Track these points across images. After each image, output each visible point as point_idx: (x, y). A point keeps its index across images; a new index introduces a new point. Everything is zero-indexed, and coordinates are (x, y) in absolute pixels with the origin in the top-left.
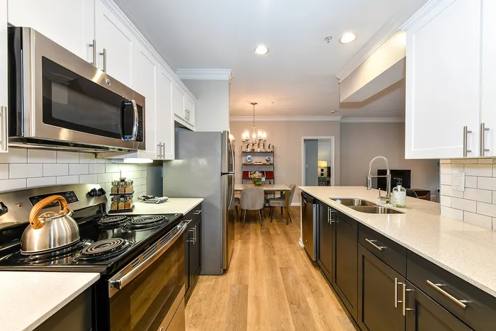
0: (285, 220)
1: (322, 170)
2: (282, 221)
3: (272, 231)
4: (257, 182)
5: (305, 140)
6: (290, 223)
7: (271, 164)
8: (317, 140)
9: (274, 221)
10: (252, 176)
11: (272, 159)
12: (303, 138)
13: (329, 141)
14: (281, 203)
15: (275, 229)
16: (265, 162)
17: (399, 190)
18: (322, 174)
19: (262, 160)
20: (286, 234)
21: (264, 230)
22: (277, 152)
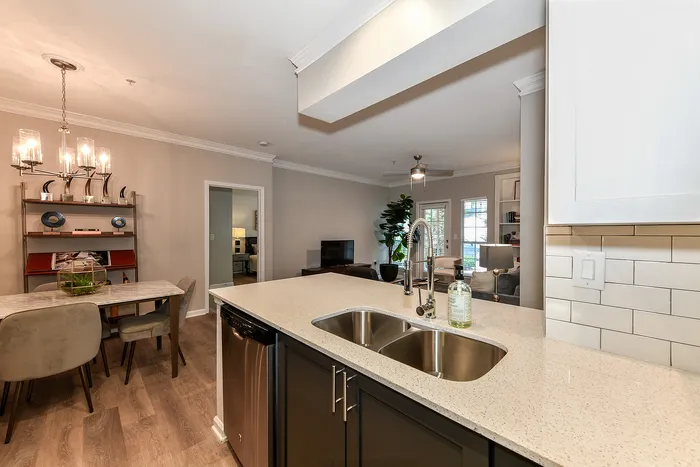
0: (167, 365)
1: (238, 243)
2: (161, 369)
3: (127, 420)
4: (75, 285)
5: (212, 188)
6: (182, 371)
7: (128, 235)
8: (230, 190)
9: (137, 377)
10: (65, 267)
11: (130, 222)
12: (207, 184)
13: (256, 194)
14: (158, 328)
15: (138, 406)
16: (110, 229)
17: (459, 290)
18: (238, 250)
19: (102, 224)
20: (173, 410)
21: (100, 424)
22: (146, 207)
